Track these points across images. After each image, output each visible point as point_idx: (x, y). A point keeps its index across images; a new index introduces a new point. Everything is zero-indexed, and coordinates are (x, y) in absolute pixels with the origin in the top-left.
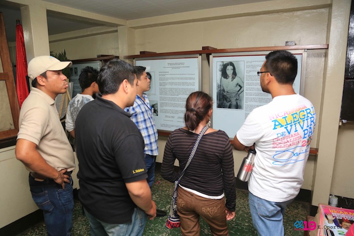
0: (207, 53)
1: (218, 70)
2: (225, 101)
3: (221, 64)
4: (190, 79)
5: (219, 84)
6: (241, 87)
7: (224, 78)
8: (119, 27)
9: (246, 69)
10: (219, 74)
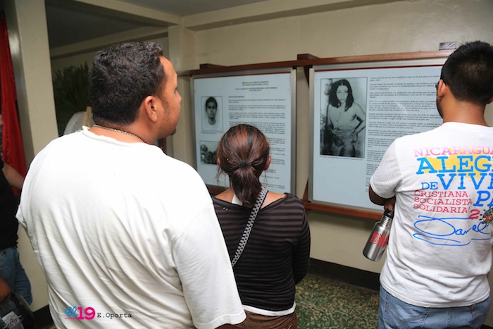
0: (305, 64)
1: (323, 93)
2: (334, 145)
3: (329, 82)
4: (278, 107)
5: (325, 115)
6: (361, 121)
7: (333, 105)
8: (170, 28)
9: (369, 91)
10: (325, 98)
